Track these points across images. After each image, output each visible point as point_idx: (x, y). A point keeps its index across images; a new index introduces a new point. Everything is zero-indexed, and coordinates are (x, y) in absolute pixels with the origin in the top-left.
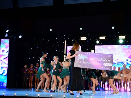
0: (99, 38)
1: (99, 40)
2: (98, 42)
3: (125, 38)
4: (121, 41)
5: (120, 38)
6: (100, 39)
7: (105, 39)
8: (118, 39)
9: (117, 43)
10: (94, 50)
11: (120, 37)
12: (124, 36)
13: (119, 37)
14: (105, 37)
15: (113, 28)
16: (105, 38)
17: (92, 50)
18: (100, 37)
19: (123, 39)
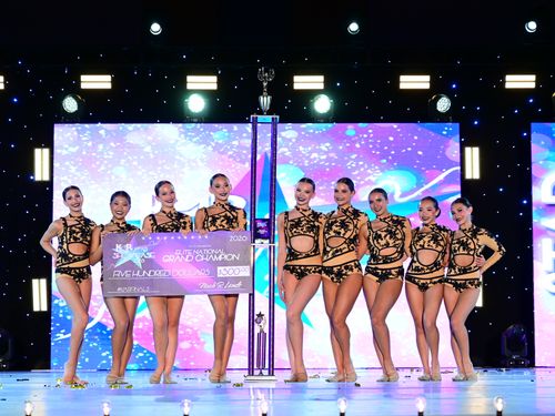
0: (79, 82)
1: (75, 91)
2: (70, 105)
3: (214, 87)
4: (196, 104)
5: (189, 86)
6: (83, 86)
7: (109, 86)
8: (183, 91)
9: (177, 115)
10: (46, 151)
11: (189, 78)
12: (214, 79)
13: (186, 82)
14: (108, 78)
15: (156, 28)
16: (113, 82)
17: (40, 147)
18: (83, 78)
19: (207, 93)
